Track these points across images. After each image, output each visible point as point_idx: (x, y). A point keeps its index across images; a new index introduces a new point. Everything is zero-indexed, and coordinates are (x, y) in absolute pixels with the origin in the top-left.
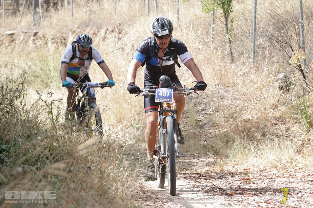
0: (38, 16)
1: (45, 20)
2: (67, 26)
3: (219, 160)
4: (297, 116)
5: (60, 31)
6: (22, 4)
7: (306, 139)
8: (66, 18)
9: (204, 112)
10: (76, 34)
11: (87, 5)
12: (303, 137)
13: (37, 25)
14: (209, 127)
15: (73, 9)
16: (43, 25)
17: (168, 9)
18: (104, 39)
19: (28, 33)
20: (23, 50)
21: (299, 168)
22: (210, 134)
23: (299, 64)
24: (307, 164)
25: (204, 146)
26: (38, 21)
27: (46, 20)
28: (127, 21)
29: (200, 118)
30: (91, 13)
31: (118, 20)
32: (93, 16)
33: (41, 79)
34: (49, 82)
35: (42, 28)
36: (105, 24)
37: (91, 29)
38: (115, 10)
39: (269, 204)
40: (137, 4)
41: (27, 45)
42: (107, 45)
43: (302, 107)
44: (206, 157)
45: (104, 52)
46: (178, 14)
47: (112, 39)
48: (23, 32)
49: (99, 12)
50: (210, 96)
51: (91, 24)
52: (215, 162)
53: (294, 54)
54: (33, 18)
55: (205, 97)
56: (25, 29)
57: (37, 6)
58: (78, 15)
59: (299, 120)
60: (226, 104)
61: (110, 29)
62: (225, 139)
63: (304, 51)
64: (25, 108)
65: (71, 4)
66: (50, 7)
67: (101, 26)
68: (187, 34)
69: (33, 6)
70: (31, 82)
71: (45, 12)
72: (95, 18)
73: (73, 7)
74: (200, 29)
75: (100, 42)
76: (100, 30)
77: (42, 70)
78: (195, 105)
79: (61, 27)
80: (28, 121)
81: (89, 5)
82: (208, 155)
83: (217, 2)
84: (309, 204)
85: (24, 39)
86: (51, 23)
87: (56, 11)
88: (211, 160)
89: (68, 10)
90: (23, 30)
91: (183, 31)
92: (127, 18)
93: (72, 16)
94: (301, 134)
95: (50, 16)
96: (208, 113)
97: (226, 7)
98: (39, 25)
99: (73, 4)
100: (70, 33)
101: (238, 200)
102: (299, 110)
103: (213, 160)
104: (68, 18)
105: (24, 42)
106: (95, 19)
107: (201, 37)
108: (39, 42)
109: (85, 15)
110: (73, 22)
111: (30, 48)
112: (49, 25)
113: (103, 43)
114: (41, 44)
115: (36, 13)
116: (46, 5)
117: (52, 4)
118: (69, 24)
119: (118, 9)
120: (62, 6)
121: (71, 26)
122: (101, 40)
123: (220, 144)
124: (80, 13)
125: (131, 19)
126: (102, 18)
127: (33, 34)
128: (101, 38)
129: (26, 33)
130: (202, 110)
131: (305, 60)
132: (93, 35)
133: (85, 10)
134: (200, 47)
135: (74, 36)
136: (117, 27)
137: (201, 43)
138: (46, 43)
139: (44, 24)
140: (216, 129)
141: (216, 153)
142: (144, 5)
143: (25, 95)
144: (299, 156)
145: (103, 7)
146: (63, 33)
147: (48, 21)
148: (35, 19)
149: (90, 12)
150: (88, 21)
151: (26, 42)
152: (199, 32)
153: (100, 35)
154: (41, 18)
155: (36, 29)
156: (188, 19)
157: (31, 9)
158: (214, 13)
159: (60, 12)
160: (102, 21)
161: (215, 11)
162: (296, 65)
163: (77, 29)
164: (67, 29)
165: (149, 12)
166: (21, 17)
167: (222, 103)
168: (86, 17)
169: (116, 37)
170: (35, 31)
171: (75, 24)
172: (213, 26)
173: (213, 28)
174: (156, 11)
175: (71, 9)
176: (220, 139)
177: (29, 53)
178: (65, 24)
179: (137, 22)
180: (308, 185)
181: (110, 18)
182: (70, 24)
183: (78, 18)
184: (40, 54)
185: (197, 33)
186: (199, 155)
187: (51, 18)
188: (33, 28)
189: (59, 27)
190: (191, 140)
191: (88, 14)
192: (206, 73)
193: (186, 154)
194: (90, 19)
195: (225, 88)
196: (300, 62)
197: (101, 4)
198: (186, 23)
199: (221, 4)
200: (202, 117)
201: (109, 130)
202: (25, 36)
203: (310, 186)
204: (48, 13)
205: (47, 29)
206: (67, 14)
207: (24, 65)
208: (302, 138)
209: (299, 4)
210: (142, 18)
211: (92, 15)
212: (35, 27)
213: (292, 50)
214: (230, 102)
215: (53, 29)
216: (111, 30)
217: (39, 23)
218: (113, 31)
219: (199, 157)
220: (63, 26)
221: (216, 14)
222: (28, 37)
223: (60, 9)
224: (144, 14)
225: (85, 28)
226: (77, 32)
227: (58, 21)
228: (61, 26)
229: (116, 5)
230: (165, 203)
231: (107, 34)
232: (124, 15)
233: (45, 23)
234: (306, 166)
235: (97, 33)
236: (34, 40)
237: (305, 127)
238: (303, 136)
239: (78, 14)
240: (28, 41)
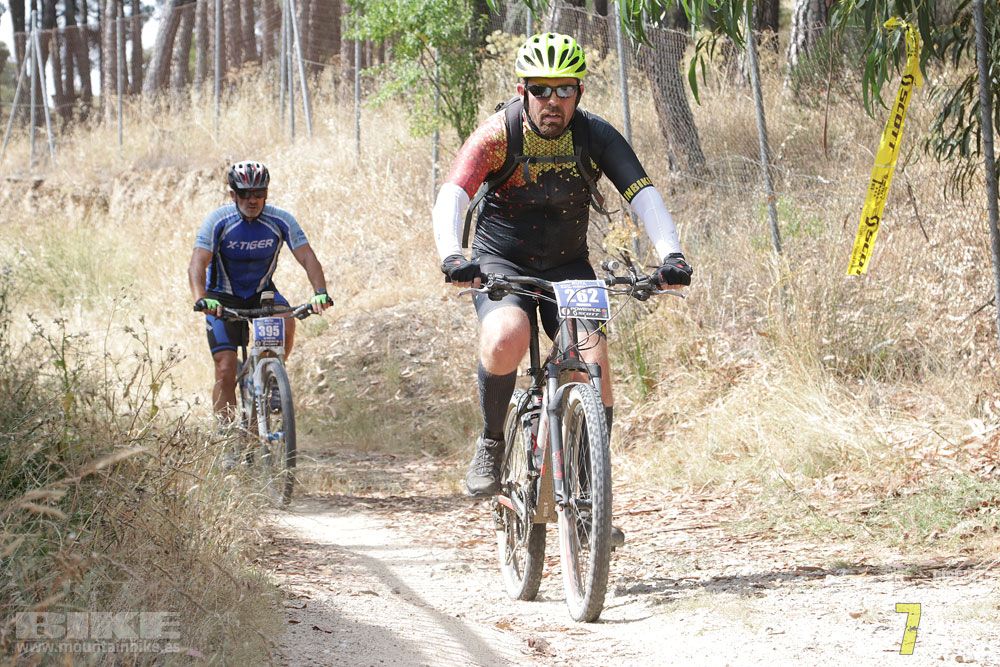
0: (42, 144)
1: (59, 154)
2: (109, 165)
3: (449, 468)
4: (622, 367)
5: (93, 178)
6: (7, 117)
7: (640, 419)
8: (108, 148)
9: (415, 360)
10: (129, 183)
11: (156, 117)
12: (633, 414)
13: (42, 163)
14: (427, 394)
15: (122, 128)
16: (55, 163)
17: (337, 128)
18: (194, 194)
19: (21, 181)
20: (9, 221)
21: (621, 484)
22: (429, 409)
23: (626, 252)
24: (641, 474)
25: (416, 437)
26: (43, 155)
27: (62, 154)
28: (245, 154)
29: (407, 372)
30: (163, 136)
31: (224, 151)
32: (167, 144)
33: (49, 287)
34: (67, 290)
35: (52, 171)
36: (196, 162)
37: (164, 172)
38: (218, 129)
39: (552, 565)
40: (267, 116)
41: (17, 209)
42: (198, 210)
43: (631, 346)
44: (420, 461)
45: (193, 225)
46: (359, 138)
47: (211, 195)
48: (9, 180)
49: (181, 135)
50: (430, 323)
51: (164, 161)
52: (440, 472)
53: (614, 229)
54: (31, 149)
55: (418, 325)
56: (14, 172)
57: (40, 121)
58: (132, 140)
59: (624, 376)
60: (466, 340)
61: (208, 172)
62: (462, 420)
63: (636, 223)
64: (7, 354)
65: (119, 117)
66: (71, 122)
67: (186, 166)
68: (378, 182)
69: (32, 122)
70: (27, 293)
71: (60, 135)
72: (173, 147)
73: (124, 123)
74: (408, 173)
75: (184, 202)
76: (183, 175)
77: (50, 265)
78: (395, 344)
79: (95, 169)
80: (16, 382)
81: (158, 118)
82: (424, 456)
83: (444, 113)
84: (641, 564)
85: (11, 196)
86: (73, 160)
87: (85, 132)
88: (431, 467)
89: (112, 129)
90: (9, 174)
91: (369, 177)
92: (244, 148)
93: (121, 143)
94: (628, 409)
95: (71, 143)
96: (423, 361)
97: (464, 123)
98: (46, 164)
99: (124, 116)
100: (117, 181)
101: (485, 558)
102: (624, 353)
103: (435, 468)
104: (112, 149)
105: (11, 202)
106: (173, 151)
107: (410, 190)
108: (46, 203)
109: (150, 141)
110: (122, 158)
111: (25, 216)
112: (67, 163)
113: (190, 202)
114: (51, 206)
115: (37, 136)
116: (62, 118)
117: (76, 117)
118: (113, 161)
119: (223, 128)
120: (100, 120)
121: (119, 166)
122: (187, 198)
123: (450, 430)
124: (138, 135)
125: (254, 150)
126: (189, 148)
127: (33, 185)
128: (186, 194)
129: (16, 182)
130: (412, 355)
131: (638, 242)
132: (169, 186)
133: (149, 129)
134: (409, 213)
135: (125, 188)
136: (223, 169)
137: (411, 205)
138: (62, 206)
139: (58, 162)
140: (443, 397)
141: (441, 452)
142: (283, 118)
143: (8, 323)
144: (624, 457)
145: (191, 123)
146: (99, 182)
147: (66, 154)
148: (37, 150)
149: (160, 134)
150: (156, 154)
151: (16, 202)
152: (406, 180)
153: (184, 185)
154: (51, 148)
155: (37, 174)
156: (380, 150)
157: (27, 127)
158: (438, 137)
159: (93, 135)
160: (189, 154)
161: (441, 133)
162: (618, 253)
163: (130, 173)
164: (110, 174)
165: (293, 134)
166: (4, 145)
167: (456, 339)
168: (151, 146)
169: (218, 190)
170: (36, 178)
171: (126, 162)
172: (436, 166)
173: (437, 170)
174: (309, 131)
175: (119, 128)
176: (452, 421)
177: (24, 229)
178: (104, 161)
179: (268, 157)
180: (641, 521)
181: (207, 149)
182: (117, 162)
183: (136, 147)
184: (47, 230)
185: (400, 180)
186: (403, 456)
187: (72, 149)
188: (32, 171)
189: (90, 168)
190: (386, 422)
191: (156, 138)
192: (421, 272)
193: (375, 454)
194: (161, 152)
195: (462, 306)
196: (625, 247)
197: (188, 117)
198: (377, 158)
199: (454, 118)
200: (410, 370)
201: (197, 403)
202: (13, 188)
203: (646, 523)
204: (65, 137)
205: (64, 171)
206: (109, 139)
207: (10, 255)
208: (631, 416)
209: (624, 118)
210: (277, 147)
211: (166, 141)
212: (36, 169)
213: (610, 221)
214: (474, 336)
215: (78, 172)
216: (209, 174)
217: (46, 160)
218: (212, 178)
219: (404, 461)
220: (98, 167)
221: (442, 138)
222: (20, 190)
223: (93, 127)
224: (283, 140)
225: (149, 170)
226: (131, 180)
227: (88, 155)
228: (95, 165)
229: (220, 119)
230: (320, 567)
231: (200, 184)
232: (238, 141)
233: (59, 159)
234: (638, 479)
235: (177, 183)
236: (35, 198)
237: (637, 392)
238: (633, 411)
239: (134, 137)
240: (20, 200)
